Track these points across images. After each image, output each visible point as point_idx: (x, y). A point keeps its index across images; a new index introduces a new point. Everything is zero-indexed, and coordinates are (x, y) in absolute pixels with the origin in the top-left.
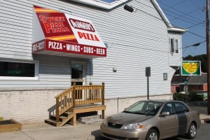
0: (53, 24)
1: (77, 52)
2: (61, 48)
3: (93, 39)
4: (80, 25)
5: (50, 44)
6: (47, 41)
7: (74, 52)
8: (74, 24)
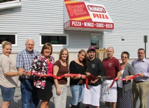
0: (76, 10)
1: (92, 27)
2: (80, 25)
3: (104, 18)
4: (95, 9)
5: (73, 23)
6: (71, 22)
7: (90, 27)
8: (91, 9)
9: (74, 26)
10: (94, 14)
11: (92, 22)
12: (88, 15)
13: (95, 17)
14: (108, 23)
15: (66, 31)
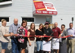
0: (39, 5)
2: (41, 12)
3: (52, 9)
4: (48, 5)
6: (36, 11)
7: (46, 13)
8: (46, 5)
9: (38, 13)
10: (47, 7)
11: (47, 11)
12: (45, 7)
13: (48, 9)
14: (54, 12)
15: (34, 15)
